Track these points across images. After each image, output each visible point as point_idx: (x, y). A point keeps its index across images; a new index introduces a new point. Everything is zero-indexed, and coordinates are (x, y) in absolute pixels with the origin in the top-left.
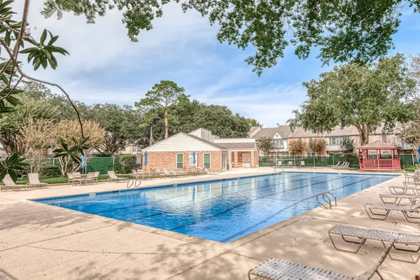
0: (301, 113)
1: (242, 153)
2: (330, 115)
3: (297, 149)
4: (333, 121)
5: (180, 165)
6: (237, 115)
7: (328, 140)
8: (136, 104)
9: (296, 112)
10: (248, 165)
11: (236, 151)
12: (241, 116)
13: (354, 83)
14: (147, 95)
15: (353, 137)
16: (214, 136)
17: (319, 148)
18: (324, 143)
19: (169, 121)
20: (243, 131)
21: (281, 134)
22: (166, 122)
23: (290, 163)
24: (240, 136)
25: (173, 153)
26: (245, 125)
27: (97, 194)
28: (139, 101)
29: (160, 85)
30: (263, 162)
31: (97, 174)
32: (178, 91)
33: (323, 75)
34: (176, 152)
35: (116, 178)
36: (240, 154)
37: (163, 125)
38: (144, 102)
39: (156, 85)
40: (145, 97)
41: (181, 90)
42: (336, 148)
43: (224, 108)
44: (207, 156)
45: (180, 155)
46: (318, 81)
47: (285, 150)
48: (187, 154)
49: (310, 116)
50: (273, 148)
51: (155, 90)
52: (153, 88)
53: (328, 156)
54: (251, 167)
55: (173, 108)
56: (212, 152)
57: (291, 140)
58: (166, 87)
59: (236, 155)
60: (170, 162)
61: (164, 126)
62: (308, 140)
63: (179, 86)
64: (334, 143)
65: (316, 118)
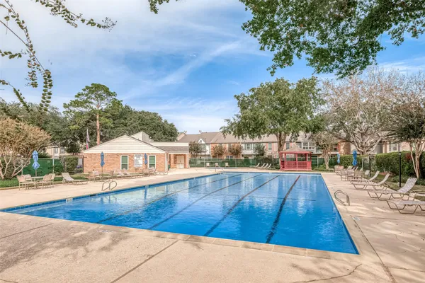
0: (233, 121)
1: (176, 155)
2: (262, 124)
3: (218, 153)
4: (264, 129)
5: (125, 166)
6: (166, 121)
7: (243, 145)
8: (65, 106)
9: (228, 120)
10: (182, 166)
11: (172, 153)
12: (169, 123)
13: (283, 98)
14: (76, 96)
15: (264, 144)
16: (150, 140)
17: (236, 152)
18: (241, 148)
19: (101, 124)
20: (171, 136)
21: (205, 140)
22: (98, 125)
23: (217, 164)
24: (171, 141)
25: (118, 154)
26: (174, 131)
27: (74, 199)
28: (68, 102)
29: (92, 88)
30: (193, 164)
31: (53, 176)
32: (110, 95)
33: (253, 90)
34: (121, 154)
35: (72, 180)
36: (176, 156)
37: (94, 128)
38: (75, 103)
39: (87, 88)
40: (74, 99)
41: (114, 94)
42: (250, 152)
43: (155, 114)
44: (152, 157)
45: (125, 157)
46: (246, 95)
47: (208, 153)
48: (132, 155)
49: (244, 124)
50: (201, 152)
51: (86, 92)
52: (84, 90)
53: (243, 158)
54: (185, 168)
55: (106, 111)
56: (157, 154)
57: (214, 145)
58: (98, 90)
59: (172, 157)
60: (114, 164)
61: (96, 129)
62: (227, 146)
63: (111, 90)
64: (248, 148)
65: (250, 126)
